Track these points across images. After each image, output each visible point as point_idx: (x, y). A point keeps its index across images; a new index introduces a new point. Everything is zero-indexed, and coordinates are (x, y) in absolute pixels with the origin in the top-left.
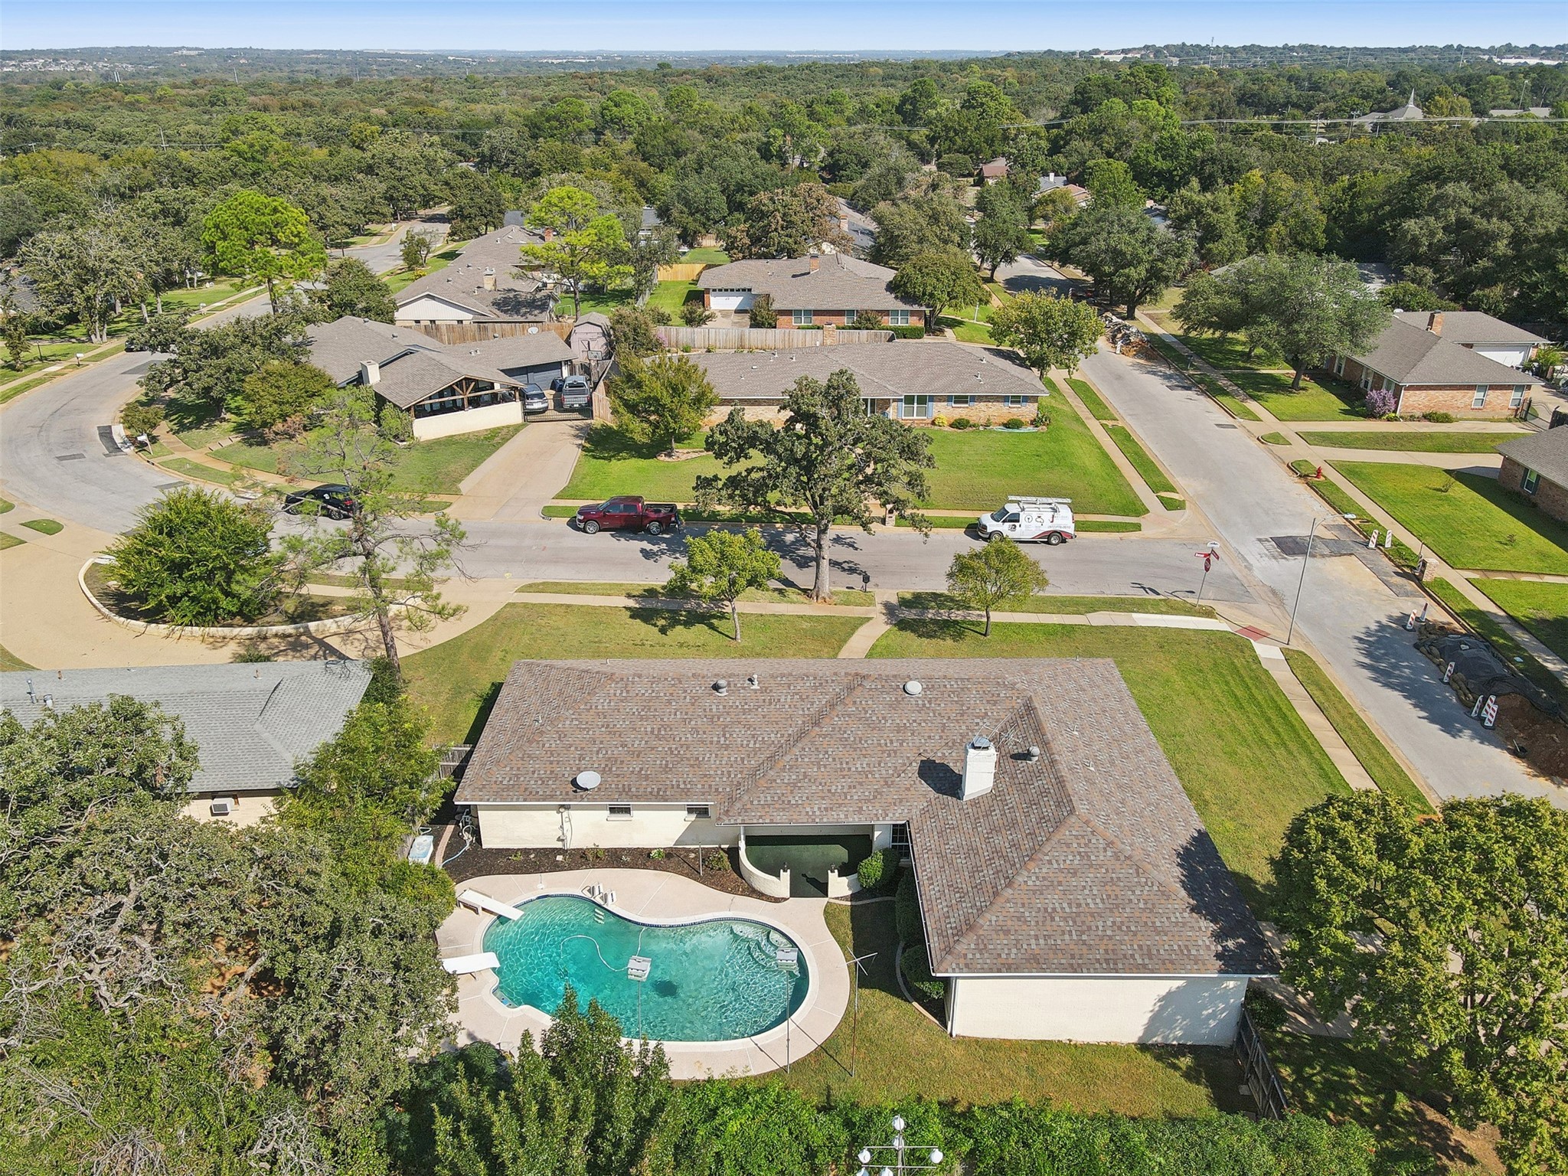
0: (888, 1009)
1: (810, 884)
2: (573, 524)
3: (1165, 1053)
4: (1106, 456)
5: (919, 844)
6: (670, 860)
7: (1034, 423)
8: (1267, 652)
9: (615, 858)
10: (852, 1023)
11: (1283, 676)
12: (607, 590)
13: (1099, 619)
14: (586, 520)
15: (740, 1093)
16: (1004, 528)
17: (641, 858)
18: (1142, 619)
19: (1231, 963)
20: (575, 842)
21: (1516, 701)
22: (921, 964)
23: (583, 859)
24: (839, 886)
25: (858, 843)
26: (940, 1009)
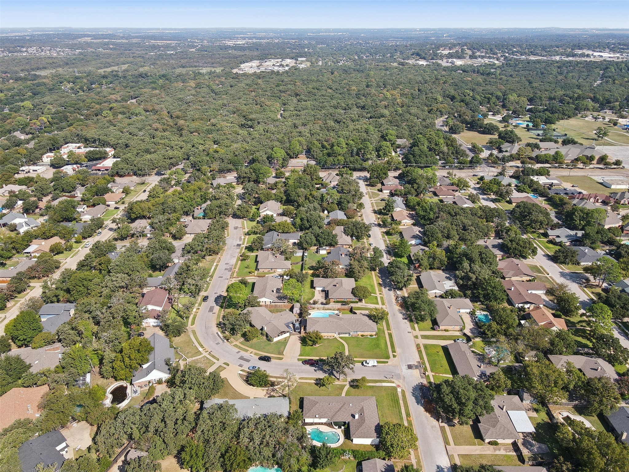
0: (347, 441)
1: (340, 427)
2: (303, 363)
3: (372, 445)
4: (386, 342)
5: (351, 424)
6: (325, 424)
7: (375, 335)
8: (399, 390)
9: (319, 424)
10: (344, 442)
11: (400, 395)
12: (311, 379)
13: (378, 384)
14: (305, 362)
15: (335, 449)
16: (367, 365)
17: (322, 424)
18: (384, 384)
19: (377, 437)
20: (315, 422)
21: (426, 400)
22: (350, 437)
23: (316, 424)
24: (343, 427)
25: (345, 423)
26: (352, 441)
